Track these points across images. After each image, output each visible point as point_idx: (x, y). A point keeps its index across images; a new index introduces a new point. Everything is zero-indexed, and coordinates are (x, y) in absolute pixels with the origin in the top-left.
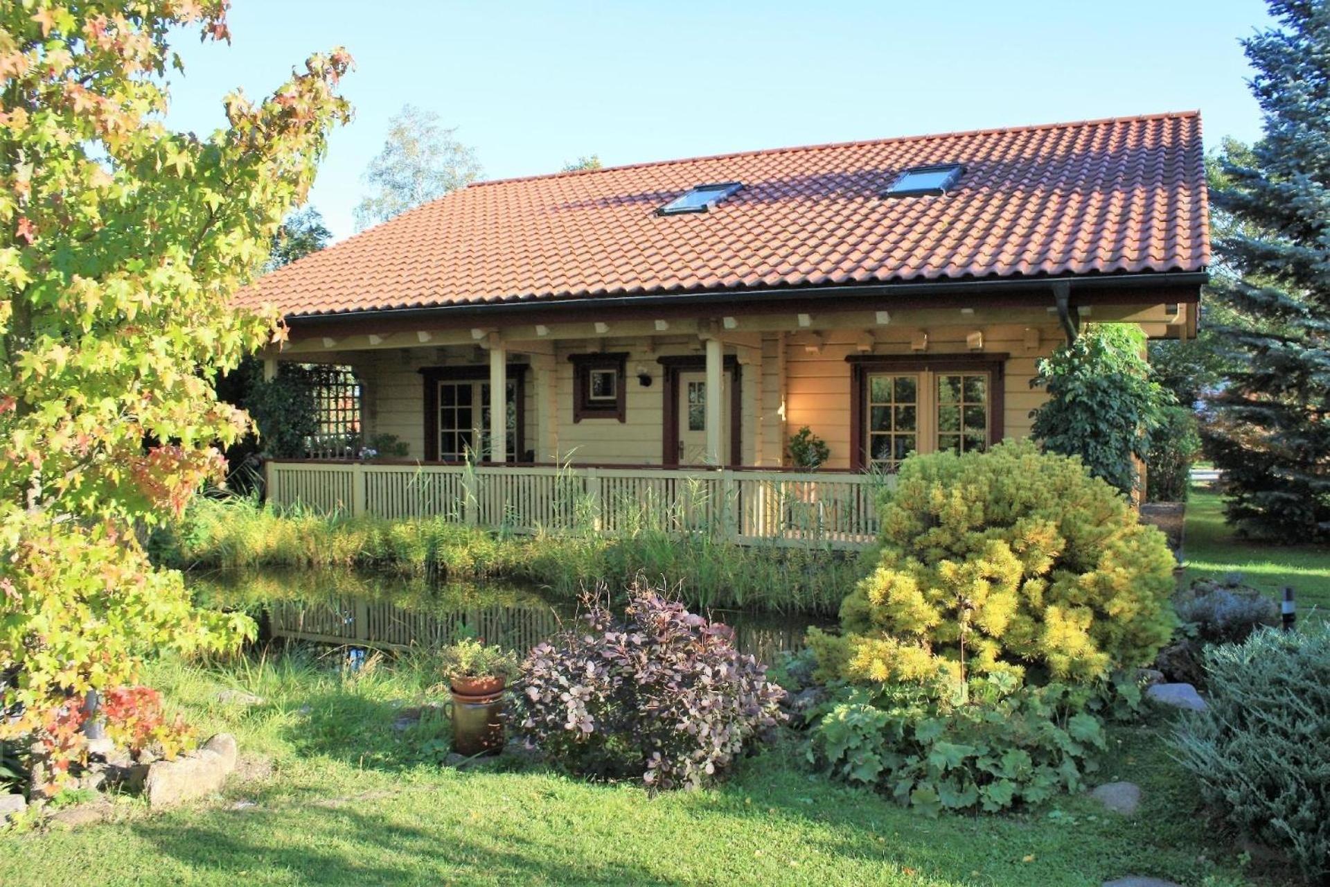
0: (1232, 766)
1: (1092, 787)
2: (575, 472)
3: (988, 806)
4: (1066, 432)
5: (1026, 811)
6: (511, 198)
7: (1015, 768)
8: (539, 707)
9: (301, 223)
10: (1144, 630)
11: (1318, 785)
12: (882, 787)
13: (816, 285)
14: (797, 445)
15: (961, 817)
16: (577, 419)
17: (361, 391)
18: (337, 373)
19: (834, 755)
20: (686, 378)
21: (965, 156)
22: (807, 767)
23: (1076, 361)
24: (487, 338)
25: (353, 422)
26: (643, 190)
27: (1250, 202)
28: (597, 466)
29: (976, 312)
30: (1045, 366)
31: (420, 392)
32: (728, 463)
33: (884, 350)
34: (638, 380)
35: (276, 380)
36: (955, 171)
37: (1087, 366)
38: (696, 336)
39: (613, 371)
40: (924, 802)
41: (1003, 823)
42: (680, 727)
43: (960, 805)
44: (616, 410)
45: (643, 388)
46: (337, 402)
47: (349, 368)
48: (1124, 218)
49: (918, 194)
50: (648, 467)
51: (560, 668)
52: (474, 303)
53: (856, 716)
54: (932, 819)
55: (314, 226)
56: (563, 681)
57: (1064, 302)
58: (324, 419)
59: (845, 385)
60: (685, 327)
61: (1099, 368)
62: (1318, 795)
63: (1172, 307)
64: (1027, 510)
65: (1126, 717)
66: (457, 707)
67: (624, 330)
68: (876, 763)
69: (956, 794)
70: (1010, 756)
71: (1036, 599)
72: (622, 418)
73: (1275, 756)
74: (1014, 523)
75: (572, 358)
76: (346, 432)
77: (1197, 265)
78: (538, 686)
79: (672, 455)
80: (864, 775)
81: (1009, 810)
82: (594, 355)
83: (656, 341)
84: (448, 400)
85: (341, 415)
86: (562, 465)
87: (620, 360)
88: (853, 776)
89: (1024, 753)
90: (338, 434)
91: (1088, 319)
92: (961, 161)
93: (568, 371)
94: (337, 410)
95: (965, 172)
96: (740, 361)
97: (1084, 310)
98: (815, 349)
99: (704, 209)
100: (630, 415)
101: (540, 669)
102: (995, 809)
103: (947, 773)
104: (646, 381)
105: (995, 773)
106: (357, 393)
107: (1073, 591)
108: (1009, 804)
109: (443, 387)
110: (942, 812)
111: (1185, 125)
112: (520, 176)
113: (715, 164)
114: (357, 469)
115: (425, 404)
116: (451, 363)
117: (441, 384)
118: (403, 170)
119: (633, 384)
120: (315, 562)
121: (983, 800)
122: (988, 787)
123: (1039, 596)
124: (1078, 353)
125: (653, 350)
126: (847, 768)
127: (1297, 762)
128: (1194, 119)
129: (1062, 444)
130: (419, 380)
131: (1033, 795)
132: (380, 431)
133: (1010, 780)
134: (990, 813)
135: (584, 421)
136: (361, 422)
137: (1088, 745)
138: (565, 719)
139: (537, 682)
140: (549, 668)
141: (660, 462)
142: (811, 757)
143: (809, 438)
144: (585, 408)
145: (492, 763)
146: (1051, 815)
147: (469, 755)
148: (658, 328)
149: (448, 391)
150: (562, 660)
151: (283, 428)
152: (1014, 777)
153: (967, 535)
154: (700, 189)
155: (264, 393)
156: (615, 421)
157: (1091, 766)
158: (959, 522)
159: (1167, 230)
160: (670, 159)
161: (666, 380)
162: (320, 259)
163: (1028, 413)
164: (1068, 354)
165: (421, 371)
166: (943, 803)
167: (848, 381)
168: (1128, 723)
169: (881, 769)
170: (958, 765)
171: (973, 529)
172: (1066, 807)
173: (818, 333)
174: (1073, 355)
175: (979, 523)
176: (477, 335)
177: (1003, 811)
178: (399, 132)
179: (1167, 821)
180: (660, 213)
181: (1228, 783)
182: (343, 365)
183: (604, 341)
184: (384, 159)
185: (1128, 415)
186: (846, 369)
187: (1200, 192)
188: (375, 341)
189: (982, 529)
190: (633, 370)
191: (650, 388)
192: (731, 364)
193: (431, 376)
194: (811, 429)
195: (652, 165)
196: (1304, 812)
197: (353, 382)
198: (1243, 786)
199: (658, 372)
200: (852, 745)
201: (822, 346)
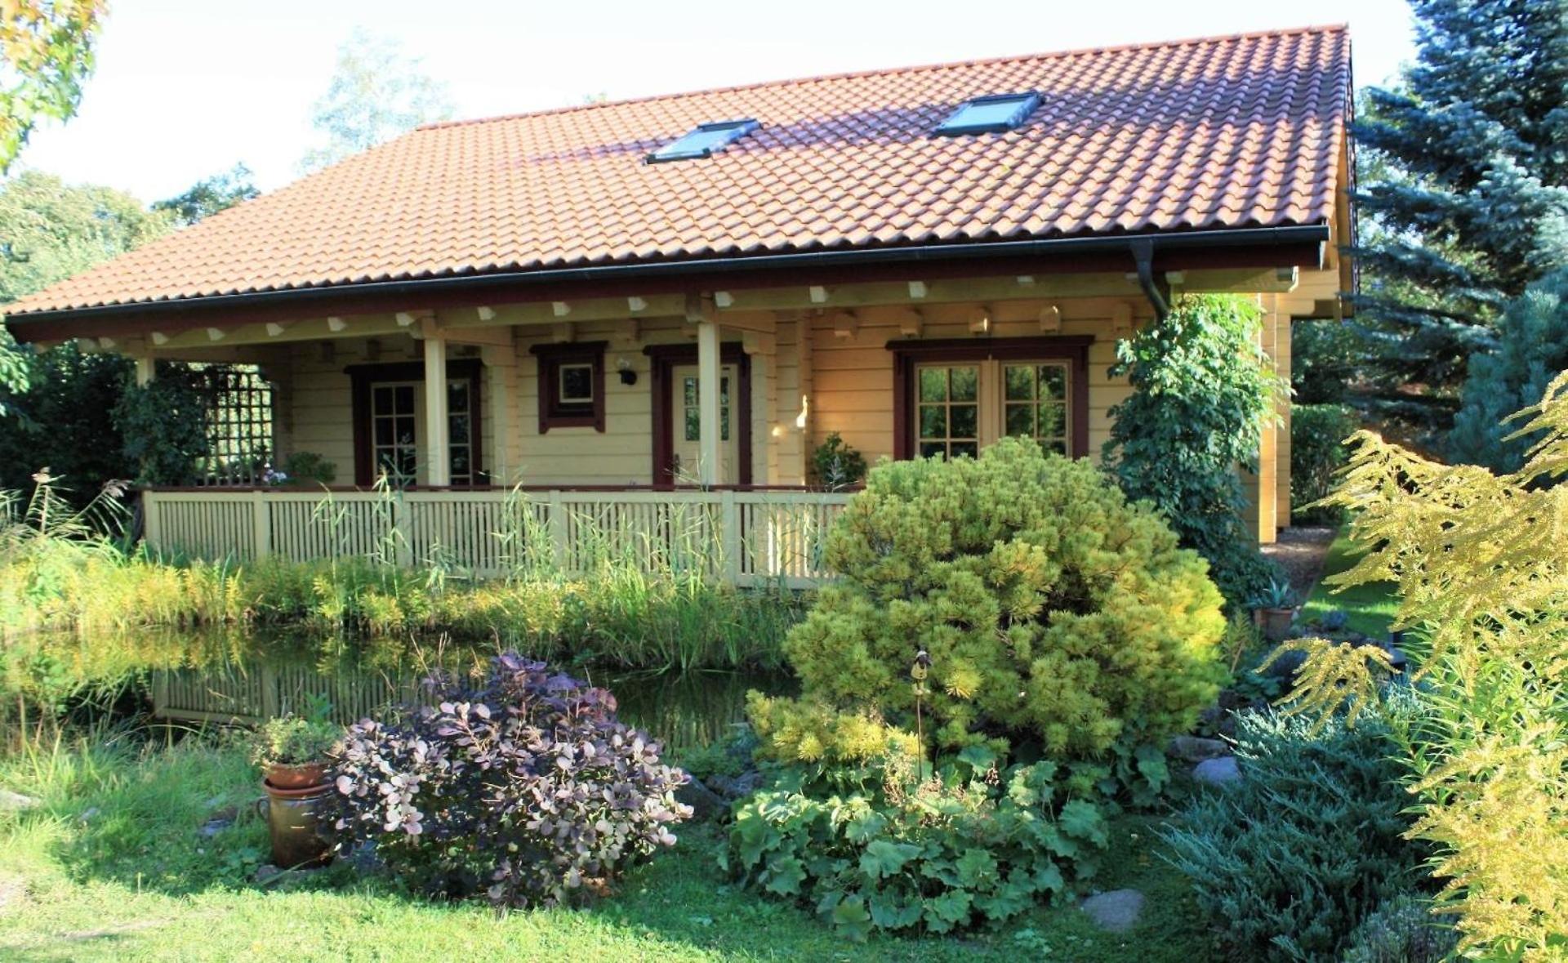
0: (1235, 866)
1: (1085, 896)
2: (528, 496)
3: (935, 926)
4: (1150, 434)
5: (988, 931)
6: (469, 145)
7: (974, 873)
8: (352, 803)
9: (226, 182)
10: (1175, 687)
11: (1342, 888)
12: (805, 900)
13: (859, 246)
14: (823, 457)
15: (898, 940)
16: (543, 429)
17: (272, 399)
18: (239, 375)
19: (751, 859)
20: (680, 373)
21: (1047, 82)
22: (720, 876)
23: (1166, 343)
24: (418, 324)
25: (262, 437)
26: (655, 134)
27: (1400, 138)
28: (563, 489)
29: (1037, 281)
30: (1125, 349)
31: (347, 396)
32: (735, 481)
33: (935, 333)
34: (619, 377)
35: (152, 385)
36: (1030, 101)
37: (1179, 349)
38: (683, 318)
39: (589, 366)
40: (851, 922)
41: (952, 947)
42: (530, 825)
43: (900, 925)
44: (592, 416)
45: (626, 387)
46: (239, 413)
47: (254, 368)
48: (1233, 158)
49: (975, 131)
50: (633, 488)
51: (384, 751)
52: (396, 279)
53: (779, 808)
54: (860, 944)
55: (245, 187)
56: (385, 767)
57: (1146, 266)
58: (221, 434)
59: (885, 379)
60: (670, 307)
61: (1195, 351)
62: (1340, 904)
63: (1285, 271)
64: (1009, 531)
65: (1148, 803)
66: (273, 805)
67: (595, 311)
68: (797, 870)
69: (894, 909)
70: (967, 859)
71: (1024, 651)
72: (600, 427)
73: (1287, 854)
74: (991, 549)
75: (536, 350)
76: (253, 451)
77: (1315, 216)
78: (353, 776)
79: (664, 472)
80: (782, 886)
81: (967, 929)
82: (563, 345)
83: (641, 325)
84: (384, 408)
85: (245, 429)
86: (510, 488)
87: (597, 351)
88: (769, 888)
89: (986, 855)
90: (242, 453)
91: (1182, 289)
92: (1039, 89)
93: (532, 367)
94: (240, 423)
95: (1043, 102)
96: (747, 350)
97: (1175, 277)
98: (846, 333)
99: (706, 154)
100: (610, 422)
101: (357, 754)
102: (943, 929)
103: (883, 884)
104: (629, 377)
105: (946, 881)
106: (267, 400)
107: (1071, 638)
108: (966, 922)
109: (378, 391)
110: (874, 934)
111: (1328, 42)
112: (483, 117)
113: (730, 96)
114: (259, 498)
115: (355, 414)
116: (384, 359)
117: (375, 386)
118: (357, 112)
119: (612, 382)
120: (204, 618)
121: (927, 918)
122: (936, 901)
123: (1028, 646)
124: (1168, 334)
125: (638, 337)
126: (762, 878)
127: (1318, 861)
128: (1340, 33)
129: (1146, 449)
130: (347, 381)
131: (996, 910)
132: (299, 448)
133: (968, 890)
134: (937, 934)
135: (552, 431)
136: (274, 438)
137: (1084, 842)
138: (384, 819)
139: (351, 769)
140: (368, 751)
141: (649, 481)
142: (723, 863)
143: (840, 447)
144: (553, 415)
145: (311, 877)
146: (1019, 935)
147: (286, 868)
148: (633, 308)
149: (384, 395)
150: (388, 741)
151: (161, 446)
152: (972, 886)
153: (932, 566)
154: (704, 128)
155: (137, 401)
156: (591, 430)
157: (1086, 871)
158: (919, 548)
159: (1286, 173)
160: (675, 92)
161: (655, 377)
162: (213, 225)
163: (1106, 412)
164: (1155, 334)
165: (349, 370)
166: (875, 922)
167: (890, 375)
168: (1151, 810)
169: (803, 877)
170: (896, 870)
171: (940, 557)
172: (1041, 925)
173: (851, 312)
174: (1162, 336)
175: (948, 549)
176: (404, 320)
177: (956, 931)
178: (348, 62)
179: (1168, 940)
180: (651, 160)
181: (1230, 889)
182: (248, 363)
183: (576, 327)
184: (331, 97)
185: (1230, 412)
186: (887, 359)
187: (1333, 125)
188: (274, 331)
189: (949, 557)
190: (613, 364)
191: (634, 388)
192: (732, 353)
193: (361, 377)
194: (841, 436)
195: (652, 99)
196: (1317, 927)
197: (261, 386)
198: (1245, 894)
199: (644, 365)
200: (771, 846)
201: (857, 329)
